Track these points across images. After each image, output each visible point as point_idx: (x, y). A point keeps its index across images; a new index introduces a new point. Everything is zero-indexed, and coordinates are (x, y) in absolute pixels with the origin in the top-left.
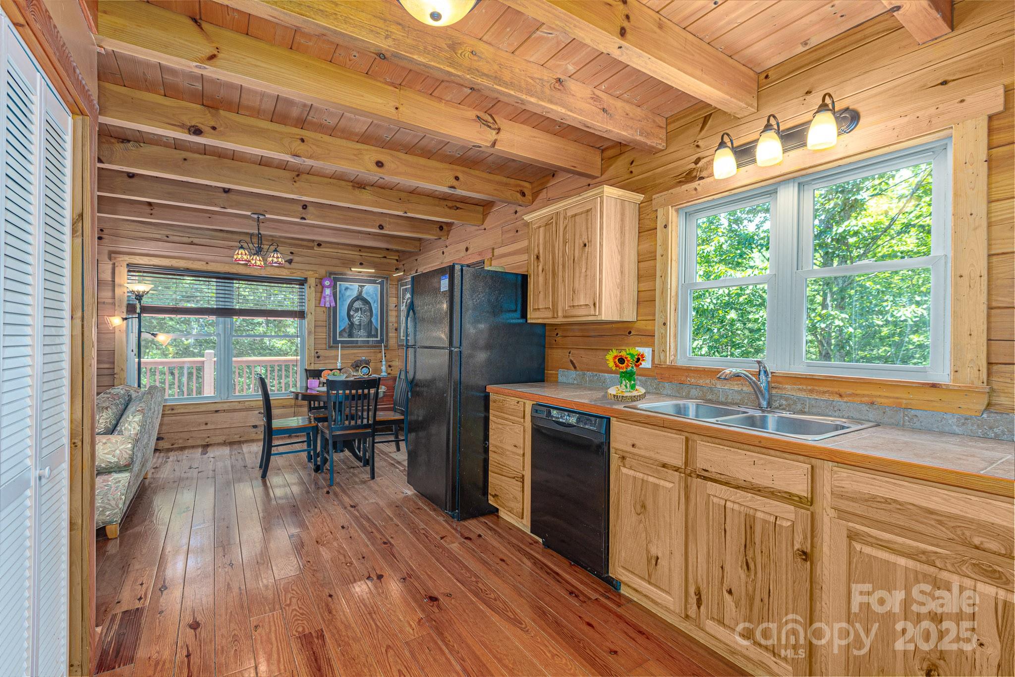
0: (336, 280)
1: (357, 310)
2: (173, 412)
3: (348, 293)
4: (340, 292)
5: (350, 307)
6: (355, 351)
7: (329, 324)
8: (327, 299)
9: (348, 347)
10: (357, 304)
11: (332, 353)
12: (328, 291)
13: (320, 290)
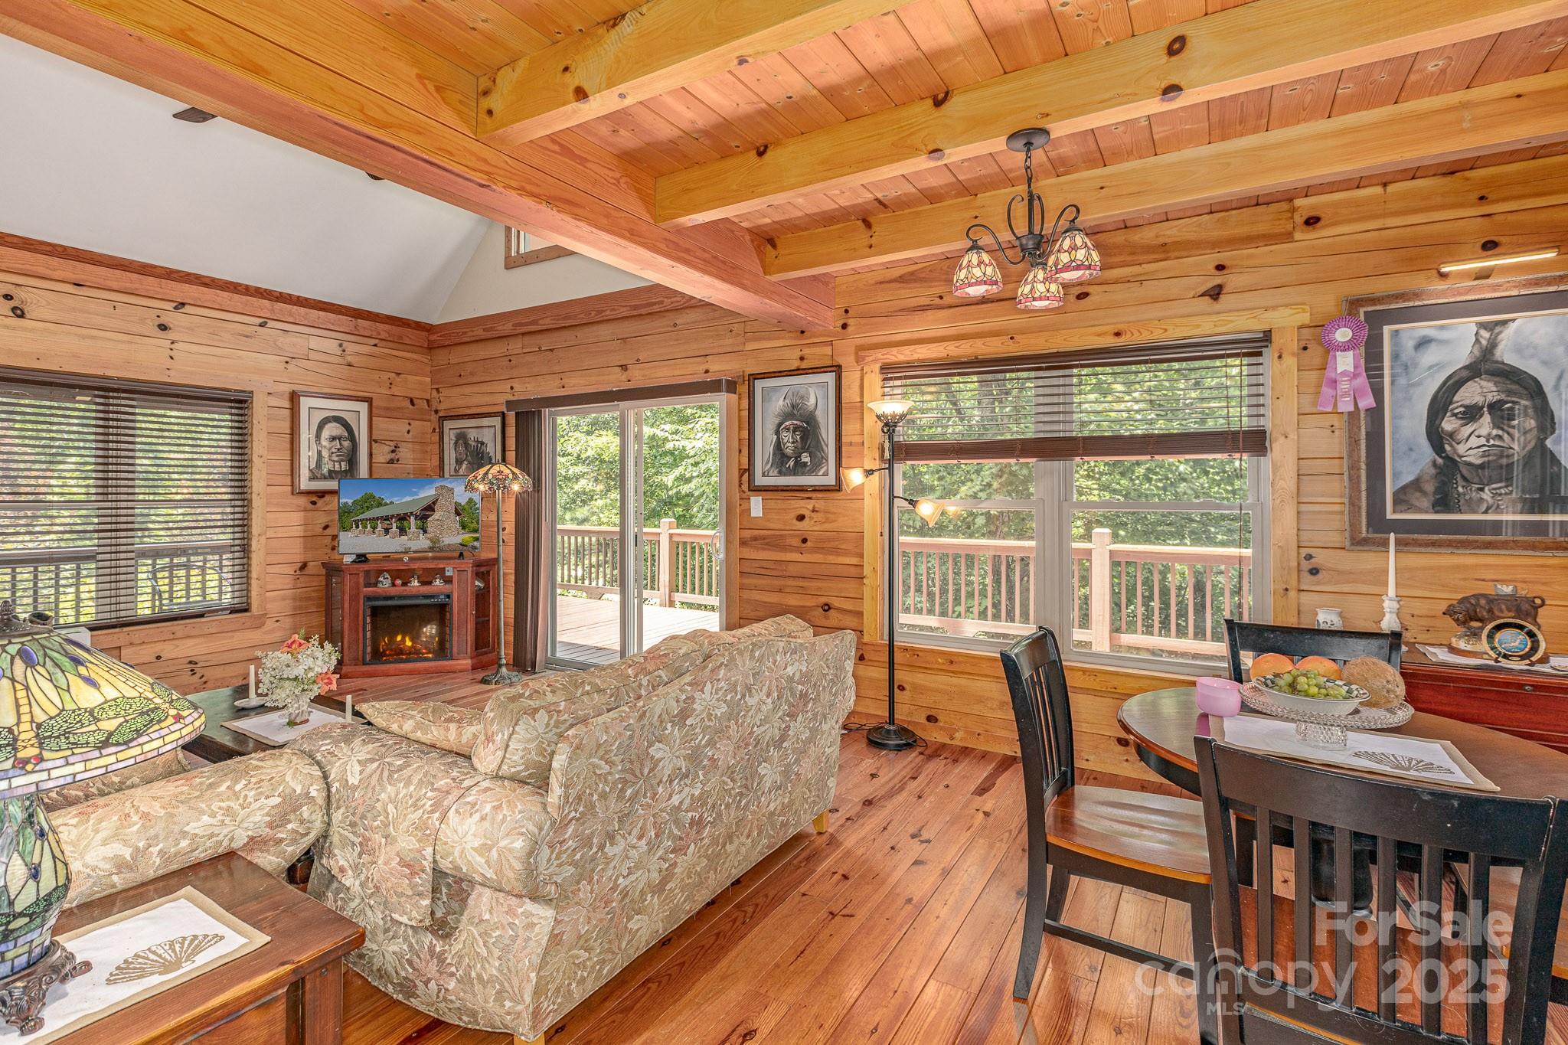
0: (1376, 320)
1: (1472, 414)
2: (952, 668)
3: (1430, 356)
4: (1395, 357)
5: (1439, 406)
6: (1471, 560)
7: (1354, 467)
8: (1344, 386)
9: (1433, 544)
10: (1475, 392)
11: (1367, 560)
12: (1345, 362)
13: (1317, 361)
